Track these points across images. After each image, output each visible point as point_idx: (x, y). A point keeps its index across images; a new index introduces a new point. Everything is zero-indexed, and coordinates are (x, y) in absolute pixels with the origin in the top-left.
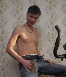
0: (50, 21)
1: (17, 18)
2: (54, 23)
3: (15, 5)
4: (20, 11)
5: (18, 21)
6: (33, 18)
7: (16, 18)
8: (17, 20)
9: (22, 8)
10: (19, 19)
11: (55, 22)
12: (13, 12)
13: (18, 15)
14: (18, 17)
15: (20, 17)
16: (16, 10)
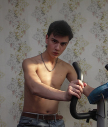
0: (73, 51)
1: (17, 48)
2: (80, 56)
3: (13, 26)
4: (22, 36)
5: (18, 53)
6: (59, 44)
7: (14, 49)
8: (16, 50)
9: (24, 31)
10: (19, 50)
11: (80, 53)
12: (10, 37)
13: (19, 42)
14: (18, 45)
15: (22, 45)
16: (15, 34)
